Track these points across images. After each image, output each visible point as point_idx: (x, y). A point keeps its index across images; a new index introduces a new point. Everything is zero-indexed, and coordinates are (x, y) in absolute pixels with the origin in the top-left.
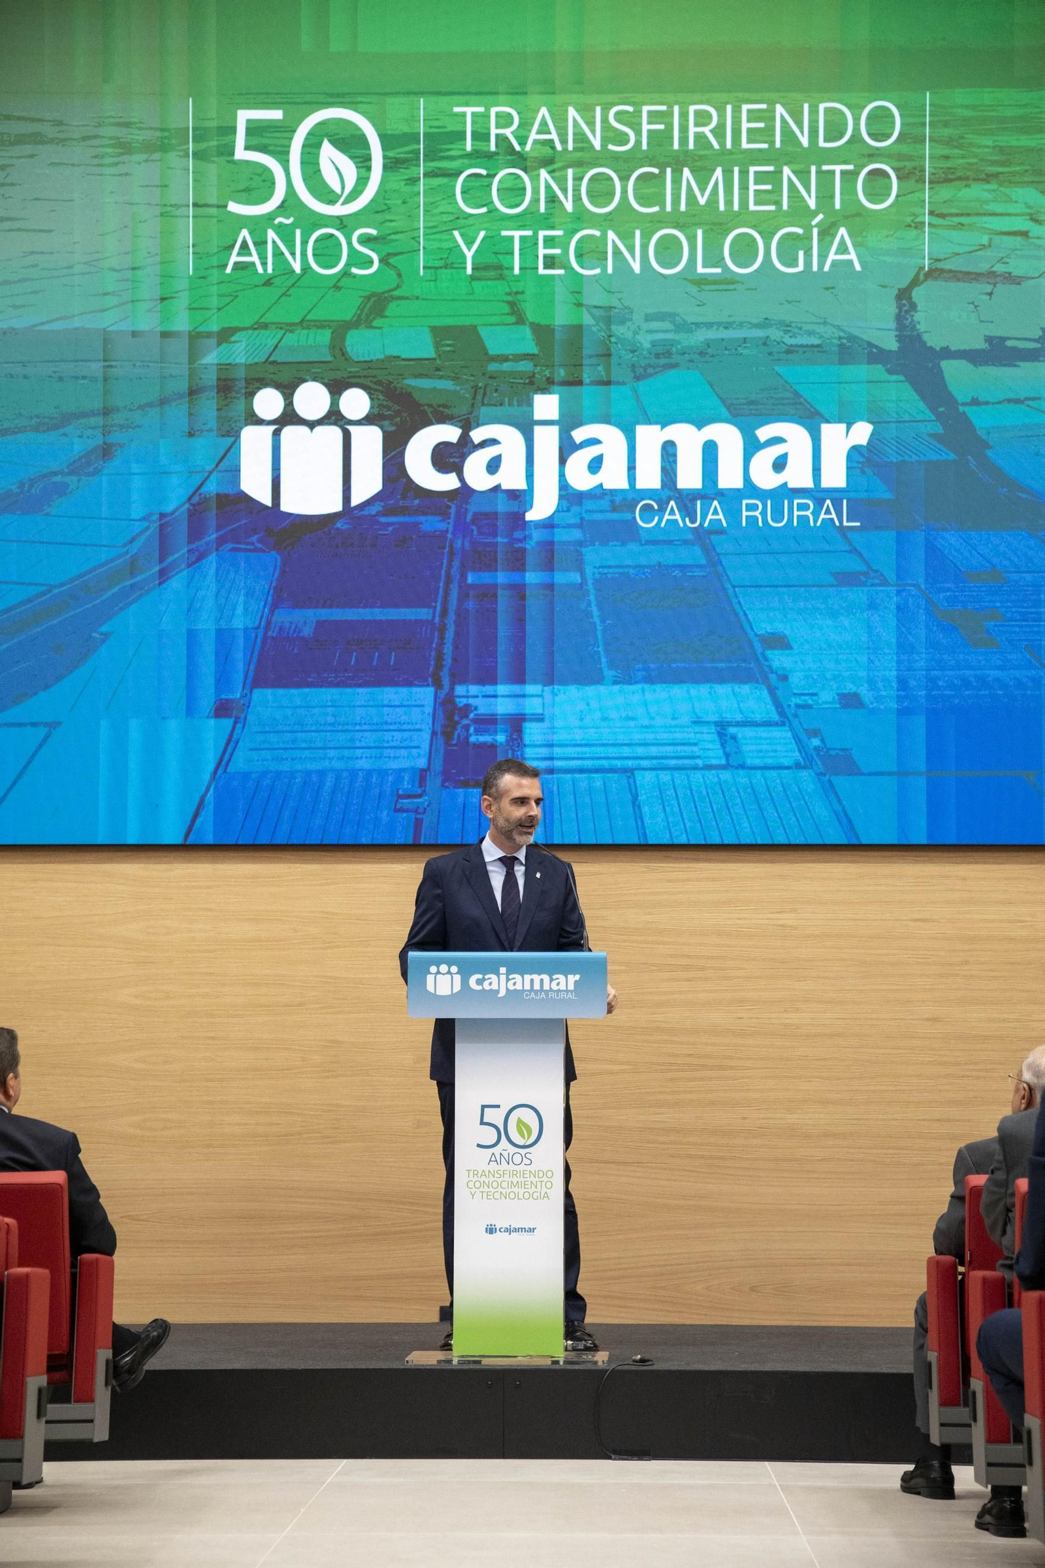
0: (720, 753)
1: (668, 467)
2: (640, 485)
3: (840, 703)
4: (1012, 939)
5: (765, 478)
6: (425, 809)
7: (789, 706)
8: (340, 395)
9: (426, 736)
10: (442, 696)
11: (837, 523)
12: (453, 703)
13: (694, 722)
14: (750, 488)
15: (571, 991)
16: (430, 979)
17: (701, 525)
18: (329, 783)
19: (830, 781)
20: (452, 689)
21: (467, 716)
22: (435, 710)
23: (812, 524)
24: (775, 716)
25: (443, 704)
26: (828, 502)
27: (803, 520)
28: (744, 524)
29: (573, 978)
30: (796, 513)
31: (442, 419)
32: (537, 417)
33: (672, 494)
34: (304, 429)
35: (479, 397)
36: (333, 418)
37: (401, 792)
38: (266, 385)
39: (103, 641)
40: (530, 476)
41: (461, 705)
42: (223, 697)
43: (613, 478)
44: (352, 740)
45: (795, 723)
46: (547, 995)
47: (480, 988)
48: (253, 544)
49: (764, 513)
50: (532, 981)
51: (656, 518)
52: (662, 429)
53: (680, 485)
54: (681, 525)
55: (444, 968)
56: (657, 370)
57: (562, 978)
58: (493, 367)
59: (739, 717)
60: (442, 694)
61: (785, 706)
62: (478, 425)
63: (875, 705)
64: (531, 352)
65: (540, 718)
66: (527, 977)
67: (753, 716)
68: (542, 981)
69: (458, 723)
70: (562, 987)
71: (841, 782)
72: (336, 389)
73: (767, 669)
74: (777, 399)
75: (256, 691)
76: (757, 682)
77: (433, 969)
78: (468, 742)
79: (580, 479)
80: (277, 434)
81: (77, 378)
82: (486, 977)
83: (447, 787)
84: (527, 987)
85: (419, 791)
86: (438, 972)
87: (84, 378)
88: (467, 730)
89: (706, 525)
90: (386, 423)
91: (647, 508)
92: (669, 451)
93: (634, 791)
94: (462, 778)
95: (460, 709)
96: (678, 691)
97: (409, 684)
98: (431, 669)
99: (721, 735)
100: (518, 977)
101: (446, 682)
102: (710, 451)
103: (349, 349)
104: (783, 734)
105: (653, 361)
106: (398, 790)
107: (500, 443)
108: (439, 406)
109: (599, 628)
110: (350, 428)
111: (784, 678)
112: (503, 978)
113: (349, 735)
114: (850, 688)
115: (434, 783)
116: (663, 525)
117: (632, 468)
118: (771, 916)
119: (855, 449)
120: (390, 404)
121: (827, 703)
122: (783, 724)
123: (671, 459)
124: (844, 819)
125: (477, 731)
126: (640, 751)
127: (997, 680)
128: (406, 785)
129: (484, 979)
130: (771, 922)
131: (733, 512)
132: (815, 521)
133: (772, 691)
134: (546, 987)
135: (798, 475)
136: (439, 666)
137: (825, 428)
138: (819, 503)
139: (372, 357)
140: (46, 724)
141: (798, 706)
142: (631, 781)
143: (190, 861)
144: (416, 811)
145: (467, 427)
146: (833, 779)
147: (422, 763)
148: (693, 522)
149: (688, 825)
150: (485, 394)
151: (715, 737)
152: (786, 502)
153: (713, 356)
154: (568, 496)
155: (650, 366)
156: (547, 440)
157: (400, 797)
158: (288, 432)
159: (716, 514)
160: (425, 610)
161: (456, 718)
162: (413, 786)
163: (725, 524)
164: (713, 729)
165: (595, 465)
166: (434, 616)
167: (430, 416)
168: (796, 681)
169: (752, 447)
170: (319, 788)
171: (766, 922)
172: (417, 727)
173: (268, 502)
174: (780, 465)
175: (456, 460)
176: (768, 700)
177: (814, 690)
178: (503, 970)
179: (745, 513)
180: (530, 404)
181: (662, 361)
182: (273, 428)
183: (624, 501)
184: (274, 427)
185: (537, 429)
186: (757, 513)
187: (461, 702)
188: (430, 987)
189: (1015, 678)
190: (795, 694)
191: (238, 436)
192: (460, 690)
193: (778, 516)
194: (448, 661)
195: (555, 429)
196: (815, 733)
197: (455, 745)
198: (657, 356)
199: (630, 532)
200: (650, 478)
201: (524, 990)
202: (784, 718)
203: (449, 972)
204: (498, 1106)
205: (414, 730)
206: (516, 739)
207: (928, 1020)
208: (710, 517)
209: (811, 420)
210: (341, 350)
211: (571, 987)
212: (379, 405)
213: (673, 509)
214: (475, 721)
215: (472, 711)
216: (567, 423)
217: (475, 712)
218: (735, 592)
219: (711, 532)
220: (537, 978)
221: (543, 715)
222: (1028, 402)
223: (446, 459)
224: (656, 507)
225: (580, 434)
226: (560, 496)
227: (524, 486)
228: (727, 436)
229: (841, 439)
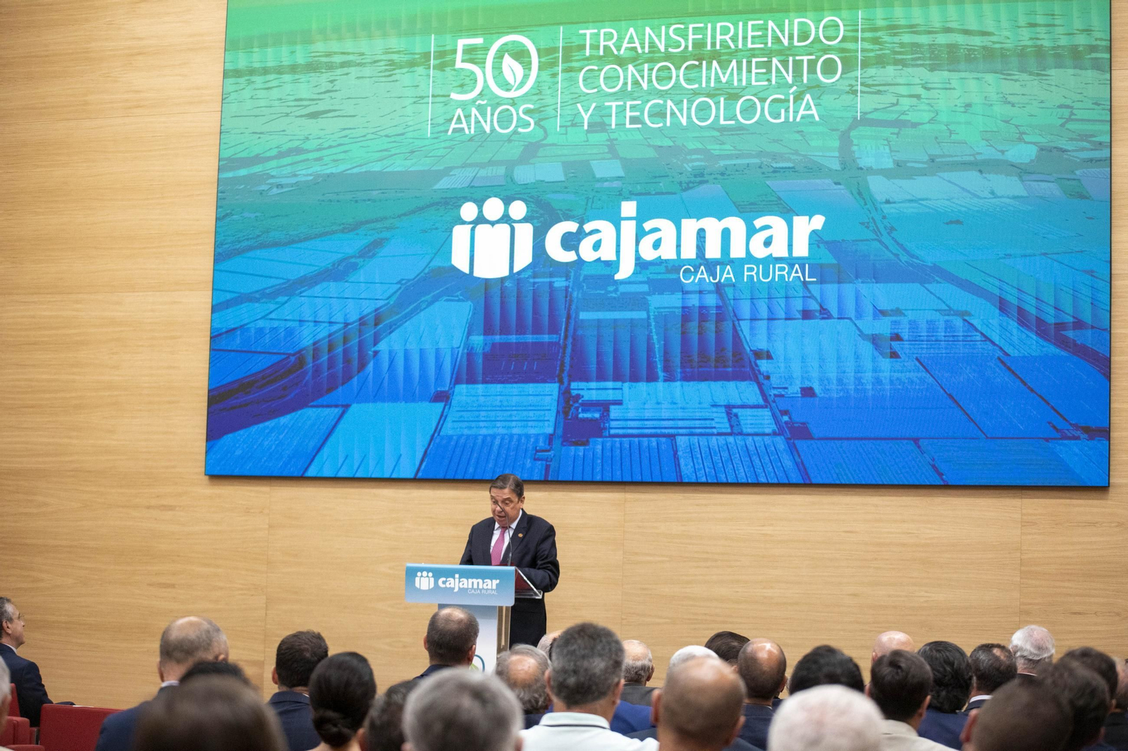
0: (728, 425)
1: (700, 245)
2: (683, 257)
3: (802, 394)
4: (904, 545)
5: (759, 251)
6: (552, 459)
7: (770, 395)
8: (510, 204)
9: (554, 413)
10: (563, 389)
11: (802, 280)
12: (570, 393)
13: (713, 406)
14: (750, 258)
16: (417, 579)
17: (719, 281)
18: (497, 442)
19: (794, 443)
20: (569, 385)
21: (577, 402)
22: (559, 397)
23: (787, 280)
24: (761, 402)
25: (563, 394)
26: (797, 266)
27: (782, 277)
28: (745, 280)
29: (496, 582)
30: (777, 273)
31: (568, 218)
32: (623, 215)
33: (701, 261)
34: (489, 226)
35: (590, 205)
36: (505, 219)
37: (538, 448)
38: (468, 201)
39: (374, 356)
40: (618, 252)
41: (574, 394)
42: (439, 389)
43: (668, 252)
44: (511, 416)
45: (774, 405)
46: (481, 591)
47: (444, 586)
48: (457, 296)
49: (757, 273)
50: (473, 583)
51: (693, 277)
52: (697, 221)
53: (707, 256)
54: (708, 281)
55: (425, 573)
56: (695, 184)
57: (489, 581)
58: (598, 185)
59: (739, 403)
60: (563, 388)
61: (768, 396)
62: (588, 221)
63: (823, 395)
64: (620, 175)
65: (619, 403)
66: (470, 580)
67: (747, 401)
68: (478, 583)
69: (572, 405)
70: (489, 587)
71: (801, 444)
72: (507, 201)
73: (757, 372)
74: (767, 201)
75: (457, 386)
76: (751, 380)
77: (419, 574)
78: (577, 418)
79: (648, 254)
80: (473, 230)
81: (364, 200)
82: (448, 579)
83: (564, 446)
84: (470, 586)
85: (549, 448)
86: (422, 576)
87: (369, 200)
88: (578, 410)
89: (722, 281)
90: (535, 221)
91: (687, 271)
92: (701, 234)
93: (675, 449)
94: (574, 440)
95: (573, 397)
96: (703, 385)
97: (544, 381)
98: (557, 372)
99: (729, 414)
100: (465, 580)
101: (566, 380)
102: (726, 234)
103: (515, 177)
104: (766, 413)
105: (693, 179)
106: (536, 447)
107: (600, 232)
108: (566, 210)
109: (657, 346)
110: (514, 224)
111: (768, 378)
112: (457, 580)
113: (509, 413)
114: (807, 384)
115: (557, 443)
116: (696, 281)
117: (678, 246)
118: (758, 528)
119: (814, 232)
120: (538, 209)
121: (793, 393)
122: (766, 407)
123: (702, 240)
124: (801, 467)
125: (584, 411)
126: (680, 424)
127: (898, 379)
128: (541, 444)
129: (446, 581)
130: (760, 532)
131: (738, 273)
132: (789, 278)
133: (760, 386)
134: (481, 587)
135: (779, 250)
136: (562, 371)
137: (796, 219)
138: (792, 266)
139: (528, 181)
140: (343, 406)
141: (775, 395)
142: (673, 442)
143: (420, 488)
144: (547, 461)
145: (582, 223)
146: (796, 442)
147: (550, 430)
148: (715, 279)
149: (707, 470)
150: (593, 202)
151: (724, 415)
152: (771, 266)
153: (729, 175)
154: (641, 264)
155: (690, 182)
156: (629, 228)
157: (537, 451)
158: (480, 228)
159: (727, 275)
160: (555, 336)
161: (571, 403)
162: (545, 444)
163: (734, 280)
164: (723, 410)
165: (657, 245)
166: (560, 340)
167: (561, 216)
168: (774, 381)
169: (751, 231)
170: (491, 445)
171: (755, 532)
172: (549, 408)
173: (467, 271)
174: (768, 243)
175: (575, 243)
176: (758, 392)
177: (786, 386)
178: (457, 576)
179: (746, 273)
180: (619, 208)
181: (698, 179)
182: (471, 226)
183: (673, 267)
184: (472, 225)
185: (623, 222)
186: (753, 273)
187: (574, 393)
188: (417, 585)
189: (909, 378)
190: (774, 388)
191: (451, 232)
192: (574, 385)
193: (766, 275)
194: (567, 367)
195: (634, 222)
196: (785, 413)
197: (570, 419)
198: (695, 176)
199: (676, 286)
200: (689, 252)
201: (467, 589)
202: (767, 403)
203: (427, 576)
205: (546, 410)
206: (606, 416)
207: (851, 595)
208: (725, 276)
209: (787, 212)
210: (511, 178)
211: (494, 587)
212: (532, 210)
213: (702, 271)
214: (582, 405)
215: (580, 398)
216: (640, 219)
217: (583, 399)
218: (739, 324)
219: (725, 285)
220: (475, 581)
221: (622, 400)
222: (920, 202)
223: (570, 242)
224: (693, 270)
225: (648, 226)
226: (636, 264)
227: (614, 258)
228: (736, 225)
229: (806, 226)
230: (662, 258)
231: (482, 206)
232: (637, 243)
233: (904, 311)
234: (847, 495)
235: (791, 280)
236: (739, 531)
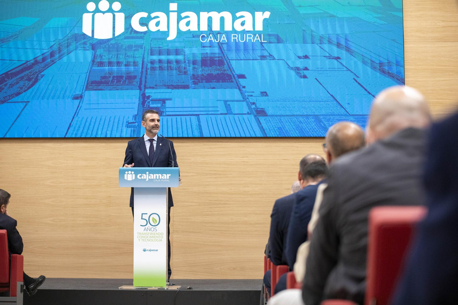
0: (225, 110)
1: (210, 25)
2: (201, 30)
3: (261, 95)
5: (238, 27)
6: (136, 127)
8: (112, 4)
9: (137, 104)
11: (260, 41)
12: (145, 95)
13: (217, 101)
14: (234, 31)
15: (168, 179)
16: (126, 175)
19: (258, 118)
20: (145, 91)
21: (149, 99)
22: (139, 97)
23: (252, 41)
24: (242, 99)
25: (142, 95)
26: (257, 35)
27: (250, 40)
28: (232, 41)
29: (168, 175)
30: (248, 38)
31: (142, 10)
32: (171, 9)
33: (211, 32)
34: (101, 14)
36: (110, 11)
38: (91, 1)
39: (42, 77)
40: (168, 27)
42: (77, 93)
43: (193, 27)
45: (248, 100)
46: (161, 180)
47: (141, 178)
48: (86, 48)
49: (238, 38)
50: (156, 176)
51: (206, 39)
52: (208, 13)
53: (213, 30)
54: (214, 41)
55: (130, 172)
57: (165, 175)
59: (231, 99)
60: (142, 92)
61: (244, 96)
62: (153, 12)
63: (271, 95)
66: (155, 175)
67: (235, 98)
68: (159, 176)
69: (146, 101)
70: (165, 178)
71: (262, 119)
72: (111, 2)
73: (239, 85)
75: (86, 92)
76: (236, 88)
77: (126, 173)
78: (149, 106)
79: (183, 28)
80: (93, 15)
82: (143, 175)
84: (155, 178)
85: (135, 121)
86: (128, 174)
88: (149, 103)
89: (221, 41)
90: (126, 12)
91: (203, 37)
92: (210, 20)
93: (199, 121)
95: (147, 97)
97: (132, 89)
98: (138, 85)
99: (225, 104)
100: (152, 175)
101: (143, 88)
102: (222, 19)
104: (244, 103)
106: (128, 121)
107: (159, 17)
108: (141, 7)
109: (189, 72)
110: (115, 13)
111: (244, 87)
112: (148, 175)
113: (114, 105)
114: (264, 90)
115: (139, 119)
116: (208, 41)
117: (199, 25)
118: (240, 159)
119: (265, 19)
120: (127, 6)
121: (257, 94)
122: (244, 101)
123: (211, 22)
124: (262, 129)
125: (152, 104)
126: (202, 109)
128: (131, 120)
129: (142, 176)
130: (241, 160)
131: (228, 38)
132: (254, 40)
133: (241, 91)
134: (161, 178)
135: (248, 27)
136: (141, 84)
137: (256, 13)
138: (255, 35)
141: (248, 96)
142: (198, 118)
144: (134, 128)
147: (136, 113)
148: (217, 40)
149: (215, 131)
151: (223, 105)
152: (245, 35)
154: (179, 32)
156: (174, 16)
157: (129, 123)
158: (97, 15)
159: (224, 38)
161: (146, 99)
162: (133, 120)
163: (227, 41)
164: (223, 102)
165: (188, 24)
167: (139, 10)
168: (248, 89)
169: (234, 18)
171: (239, 160)
172: (134, 102)
173: (90, 35)
174: (243, 24)
175: (146, 23)
176: (240, 94)
177: (253, 91)
178: (147, 173)
179: (232, 38)
180: (169, 6)
183: (195, 35)
184: (93, 13)
185: (170, 13)
186: (236, 38)
187: (147, 95)
188: (126, 178)
190: (248, 92)
191: (82, 16)
192: (147, 91)
193: (242, 39)
194: (143, 82)
195: (176, 13)
196: (254, 103)
197: (146, 107)
199: (198, 44)
200: (204, 27)
201: (154, 179)
202: (245, 99)
203: (131, 174)
204: (147, 214)
206: (164, 106)
207: (287, 189)
208: (222, 39)
209: (252, 10)
211: (168, 178)
212: (124, 7)
213: (211, 37)
214: (152, 100)
215: (150, 97)
216: (179, 11)
217: (151, 98)
218: (229, 61)
219: (222, 44)
220: (158, 175)
221: (172, 98)
222: (315, 7)
223: (144, 22)
224: (206, 36)
225: (183, 15)
226: (177, 33)
227: (167, 30)
228: (227, 15)
229: (261, 17)
230: (191, 30)
231: (98, 4)
232: (178, 23)
233: (309, 57)
234: (284, 142)
235: (254, 41)
236: (231, 160)
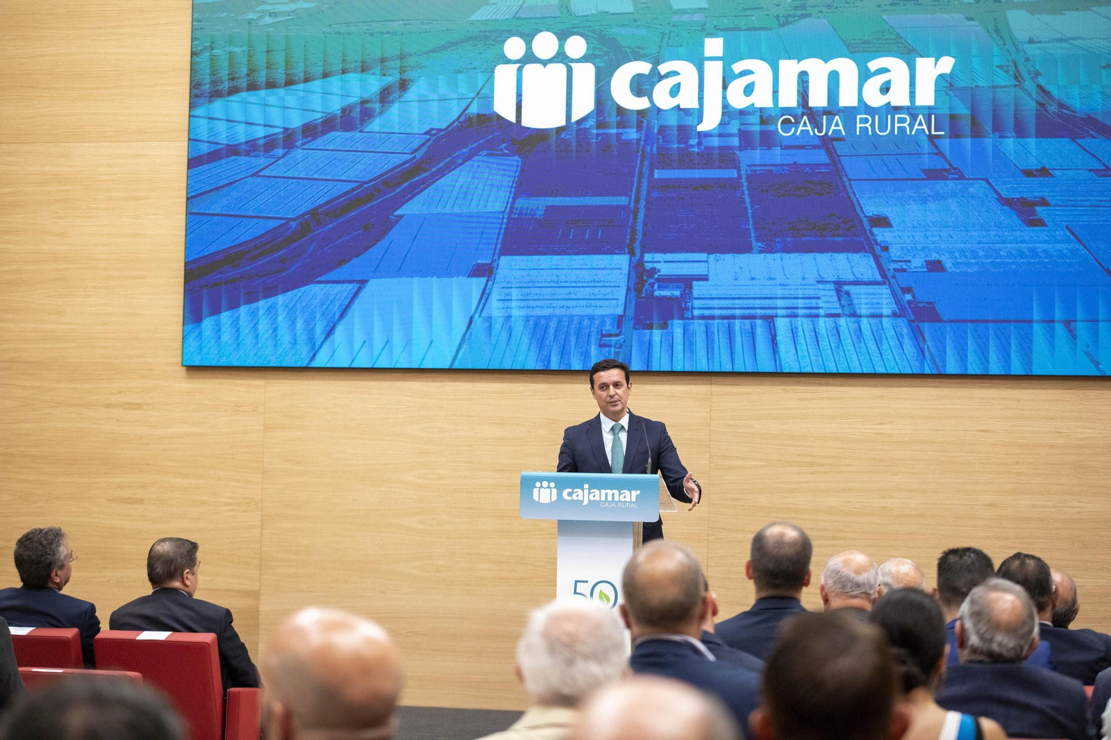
0: (837, 305)
1: (802, 91)
2: (781, 104)
3: (927, 268)
4: (1052, 446)
5: (875, 99)
6: (621, 345)
7: (889, 270)
8: (566, 40)
9: (624, 291)
10: (635, 262)
11: (927, 133)
12: (643, 266)
13: (818, 282)
14: (863, 106)
15: (634, 502)
16: (535, 491)
17: (826, 134)
18: (553, 325)
19: (918, 327)
20: (642, 256)
21: (652, 277)
22: (629, 271)
23: (908, 133)
24: (878, 277)
25: (635, 267)
26: (921, 116)
27: (902, 129)
28: (858, 133)
29: (635, 493)
30: (897, 125)
31: (638, 57)
32: (707, 54)
33: (805, 111)
34: (540, 66)
35: (665, 40)
36: (560, 58)
37: (604, 332)
38: (514, 35)
39: (397, 222)
40: (701, 98)
41: (648, 268)
42: (479, 262)
43: (762, 99)
44: (569, 293)
45: (893, 281)
46: (617, 505)
47: (570, 498)
48: (502, 150)
49: (873, 125)
50: (606, 494)
51: (793, 129)
52: (798, 62)
53: (811, 104)
54: (812, 134)
55: (545, 484)
56: (796, 18)
57: (627, 492)
58: (675, 18)
59: (851, 278)
60: (635, 260)
61: (886, 269)
62: (664, 62)
63: (953, 269)
64: (703, 7)
65: (704, 278)
66: (603, 492)
67: (862, 277)
68: (613, 494)
69: (646, 281)
70: (628, 499)
71: (927, 328)
72: (563, 36)
73: (873, 242)
74: (883, 40)
75: (503, 258)
76: (866, 252)
77: (538, 484)
78: (653, 296)
79: (738, 100)
80: (520, 70)
81: (382, 33)
82: (575, 491)
83: (637, 329)
84: (603, 498)
85: (618, 332)
86: (541, 487)
87: (388, 33)
88: (653, 287)
89: (830, 134)
90: (598, 60)
91: (786, 122)
92: (803, 78)
93: (773, 332)
94: (648, 322)
95: (648, 271)
96: (808, 258)
97: (611, 252)
98: (627, 241)
99: (838, 291)
100: (597, 492)
101: (638, 252)
102: (834, 77)
103: (572, 8)
104: (885, 290)
105: (792, 12)
106: (602, 331)
107: (679, 74)
108: (636, 47)
109: (750, 211)
110: (571, 64)
111: (886, 249)
112: (586, 492)
113: (568, 290)
114: (934, 256)
115: (628, 325)
116: (798, 134)
117: (775, 92)
118: (874, 426)
119: (941, 76)
120: (601, 46)
121: (917, 268)
122: (884, 283)
123: (805, 85)
125: (660, 288)
126: (780, 303)
127: (1045, 251)
128: (609, 327)
129: (573, 492)
130: (876, 431)
131: (849, 125)
132: (911, 131)
133: (877, 259)
134: (616, 499)
135: (899, 97)
136: (633, 240)
137: (920, 62)
138: (914, 117)
139: (588, 13)
140: (358, 282)
141: (895, 270)
142: (771, 325)
144: (615, 347)
145: (656, 62)
146: (920, 325)
147: (620, 311)
148: (820, 131)
149: (813, 358)
150: (669, 38)
151: (834, 293)
152: (889, 116)
153: (837, 8)
154: (727, 111)
155: (790, 16)
156: (714, 71)
157: (603, 336)
158: (529, 69)
159: (837, 126)
160: (623, 198)
161: (645, 278)
162: (613, 327)
163: (844, 133)
164: (832, 286)
165: (749, 90)
166: (630, 203)
167: (630, 54)
168: (895, 252)
169: (865, 75)
170: (546, 328)
171: (870, 431)
172: (616, 284)
173: (513, 119)
174: (885, 89)
175: (648, 87)
176: (874, 266)
177: (909, 258)
178: (586, 486)
179: (858, 125)
180: (702, 45)
181: (799, 12)
182: (517, 66)
183: (769, 117)
184: (519, 65)
185: (707, 63)
186: (867, 125)
187: (648, 266)
188: (536, 497)
189: (1058, 250)
190: (893, 261)
191: (493, 72)
192: (647, 257)
194: (639, 236)
195: (720, 63)
196: (907, 290)
197: (643, 298)
198: (796, 8)
199: (773, 140)
200: (789, 99)
201: (600, 501)
202: (885, 279)
203: (549, 487)
205: (615, 287)
206: (688, 294)
207: (987, 505)
208: (833, 128)
209: (909, 54)
210: (567, 8)
211: (634, 499)
212: (593, 48)
213: (805, 122)
214: (658, 280)
215: (656, 273)
216: (729, 58)
217: (659, 274)
218: (850, 184)
219: (833, 139)
220: (610, 492)
221: (707, 275)
222: (1071, 41)
223: (641, 86)
224: (793, 121)
225: (738, 67)
226: (723, 113)
227: (696, 106)
228: (846, 68)
229: (931, 70)
230: (756, 106)
231: (531, 41)
232: (725, 87)
233: (1051, 171)
234: (984, 387)
235: (913, 133)
236: (850, 430)
